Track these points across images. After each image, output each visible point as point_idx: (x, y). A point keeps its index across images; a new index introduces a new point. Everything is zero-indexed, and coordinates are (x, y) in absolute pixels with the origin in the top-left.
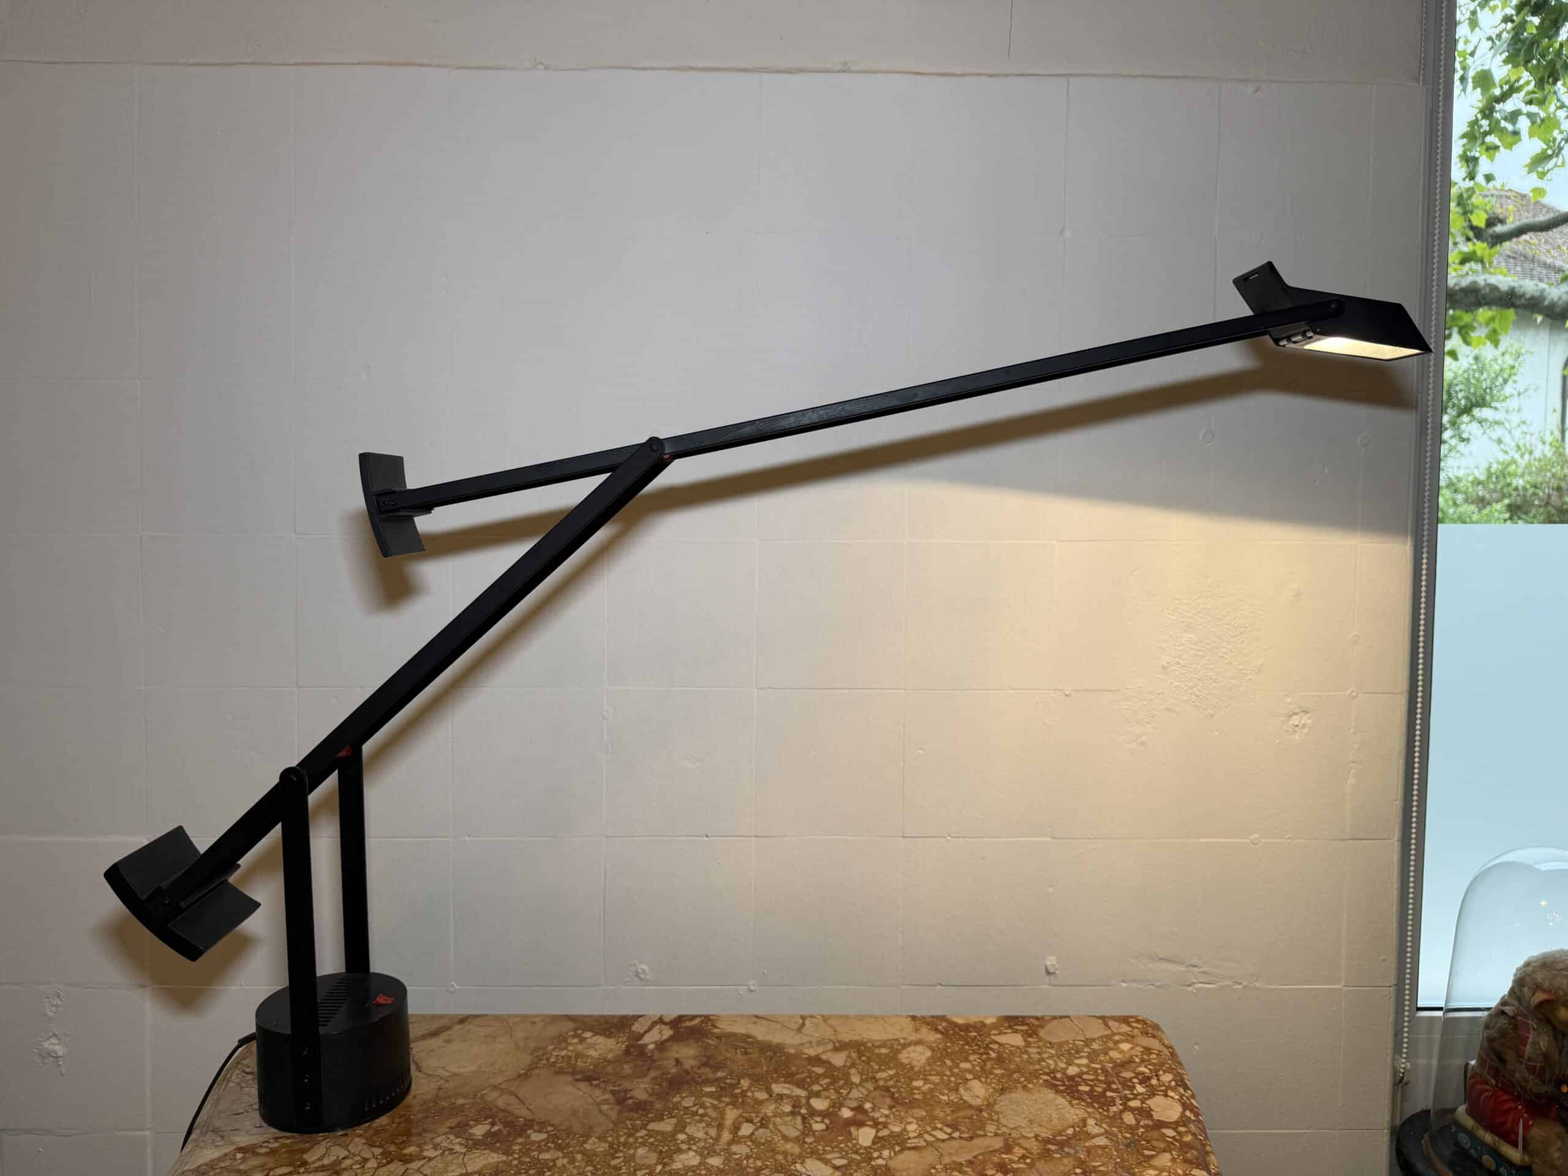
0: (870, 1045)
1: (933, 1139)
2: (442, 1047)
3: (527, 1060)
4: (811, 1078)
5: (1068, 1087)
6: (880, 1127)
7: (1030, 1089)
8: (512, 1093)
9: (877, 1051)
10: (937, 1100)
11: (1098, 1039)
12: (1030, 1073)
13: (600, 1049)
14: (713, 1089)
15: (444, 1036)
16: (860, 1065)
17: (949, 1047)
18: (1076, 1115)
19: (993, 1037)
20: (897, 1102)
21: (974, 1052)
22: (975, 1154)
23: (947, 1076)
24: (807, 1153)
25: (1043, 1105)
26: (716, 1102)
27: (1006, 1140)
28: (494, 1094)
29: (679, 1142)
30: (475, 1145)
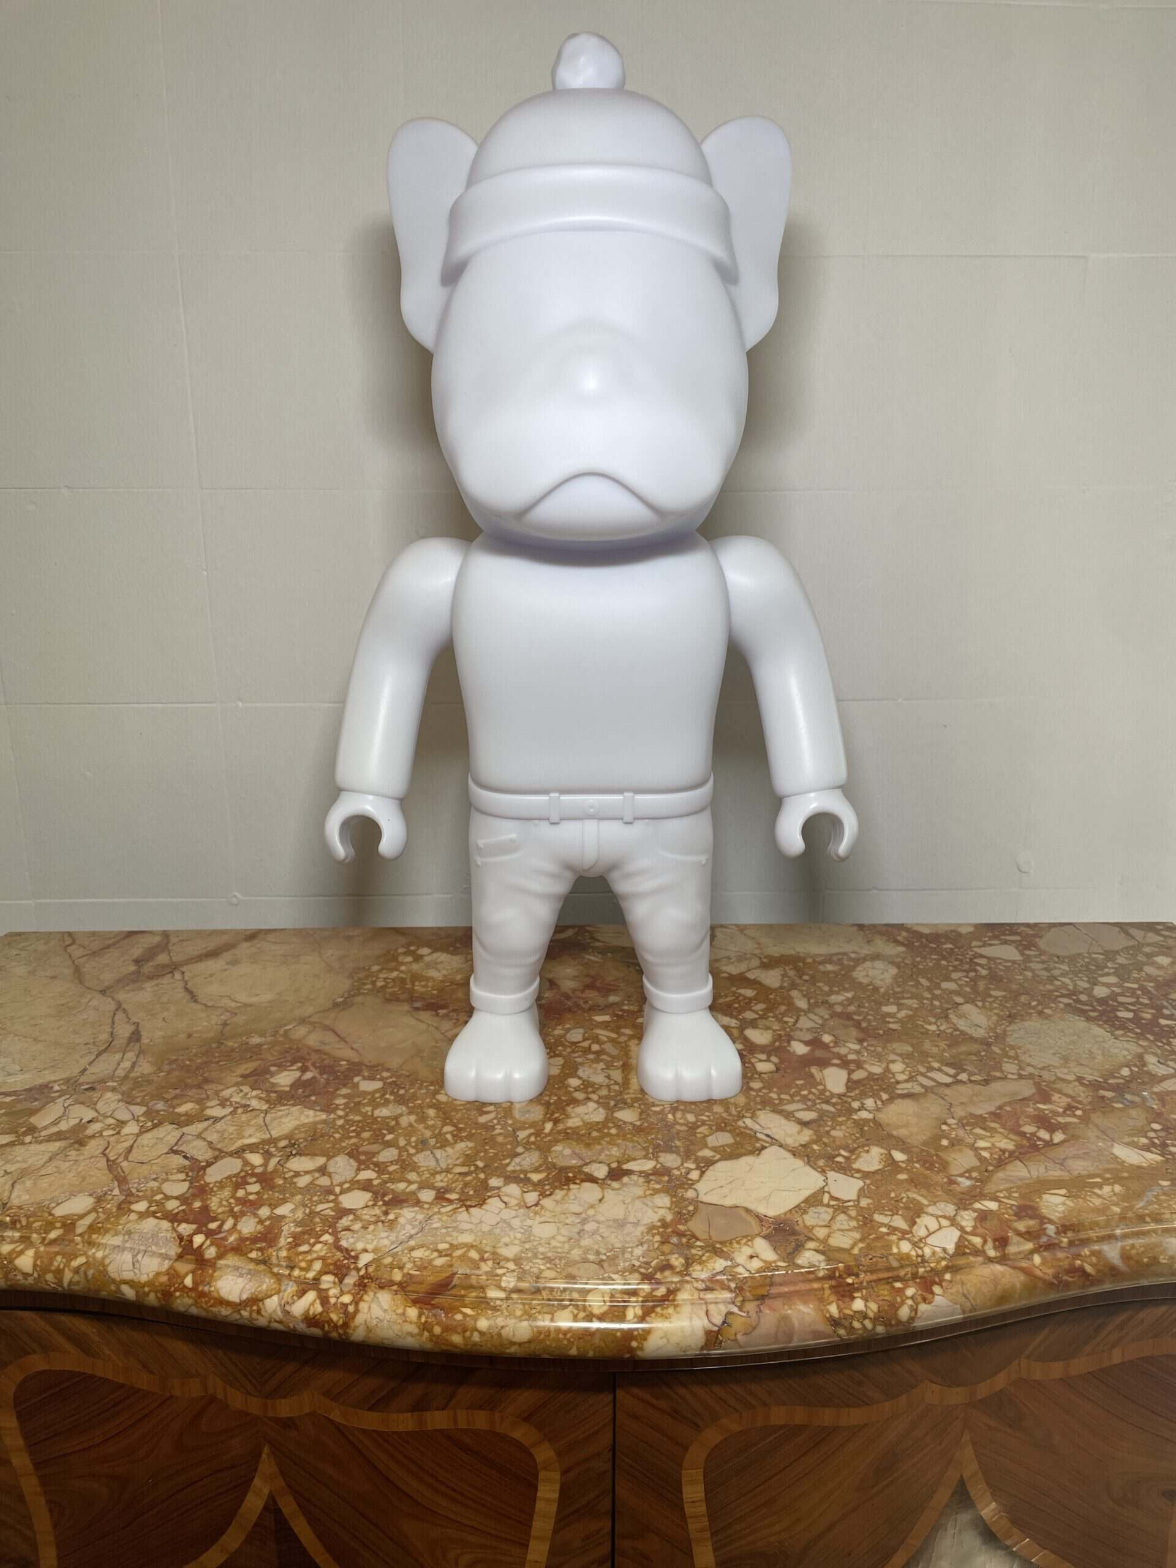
0: (809, 960)
1: (932, 1083)
2: (226, 970)
3: (344, 984)
4: (739, 1002)
5: (1102, 1013)
6: (852, 1067)
7: (1050, 1016)
8: (327, 1028)
9: (821, 968)
10: (924, 1030)
11: (1122, 950)
12: (1043, 995)
13: (444, 968)
14: (607, 1018)
15: (227, 956)
16: (803, 986)
17: (919, 963)
18: (1127, 1050)
19: (975, 949)
20: (865, 1034)
21: (956, 968)
22: (998, 1104)
23: (927, 999)
24: (756, 1103)
25: (1075, 1037)
26: (614, 1035)
27: (1037, 1085)
28: (301, 1031)
29: (572, 1090)
30: (282, 1098)
